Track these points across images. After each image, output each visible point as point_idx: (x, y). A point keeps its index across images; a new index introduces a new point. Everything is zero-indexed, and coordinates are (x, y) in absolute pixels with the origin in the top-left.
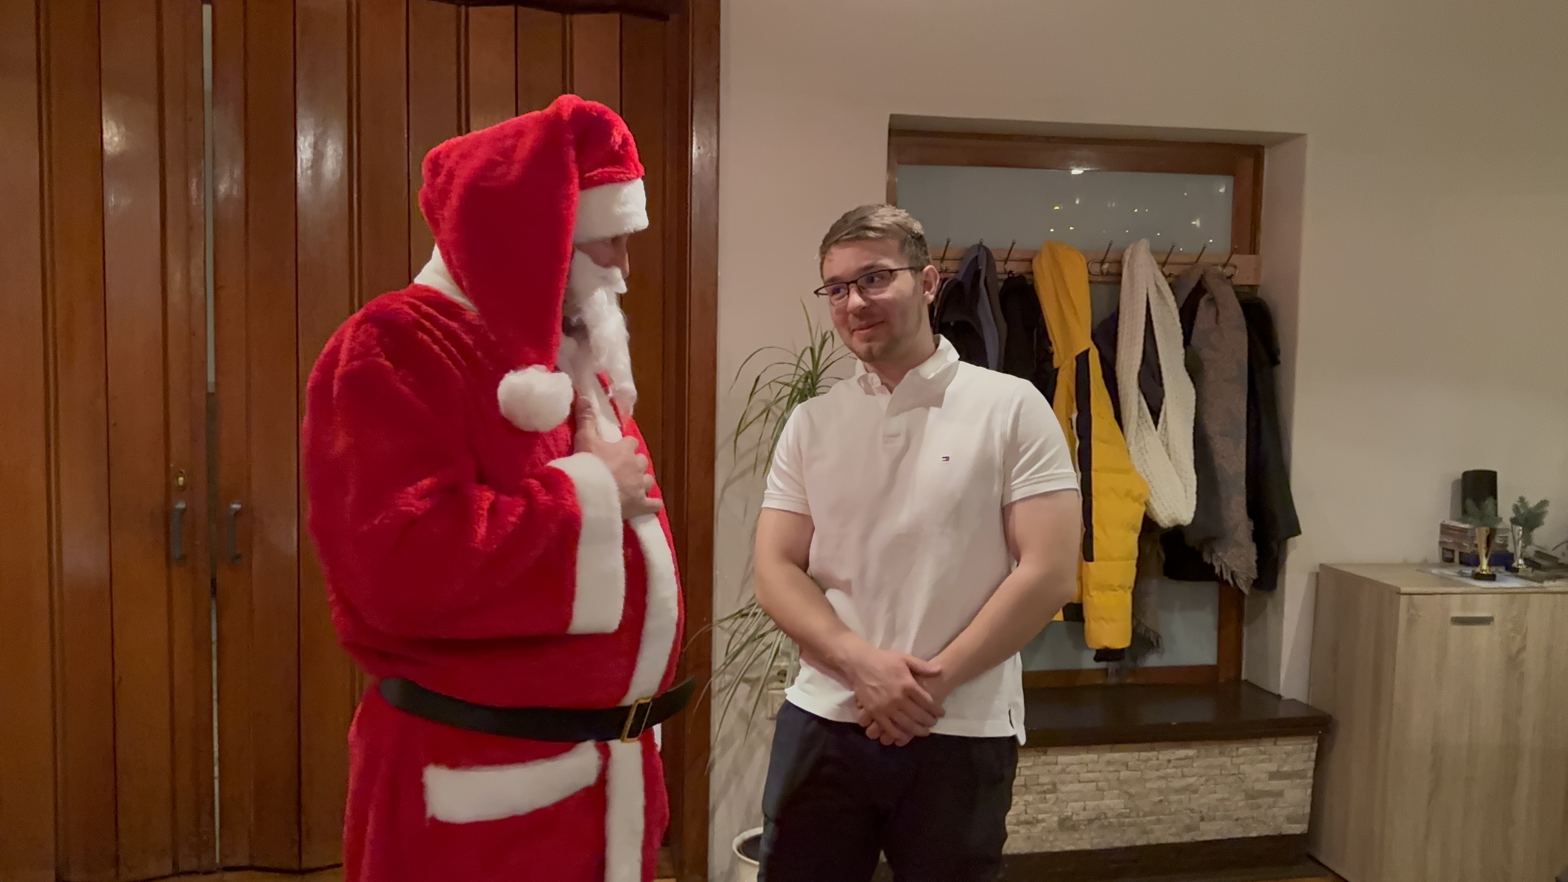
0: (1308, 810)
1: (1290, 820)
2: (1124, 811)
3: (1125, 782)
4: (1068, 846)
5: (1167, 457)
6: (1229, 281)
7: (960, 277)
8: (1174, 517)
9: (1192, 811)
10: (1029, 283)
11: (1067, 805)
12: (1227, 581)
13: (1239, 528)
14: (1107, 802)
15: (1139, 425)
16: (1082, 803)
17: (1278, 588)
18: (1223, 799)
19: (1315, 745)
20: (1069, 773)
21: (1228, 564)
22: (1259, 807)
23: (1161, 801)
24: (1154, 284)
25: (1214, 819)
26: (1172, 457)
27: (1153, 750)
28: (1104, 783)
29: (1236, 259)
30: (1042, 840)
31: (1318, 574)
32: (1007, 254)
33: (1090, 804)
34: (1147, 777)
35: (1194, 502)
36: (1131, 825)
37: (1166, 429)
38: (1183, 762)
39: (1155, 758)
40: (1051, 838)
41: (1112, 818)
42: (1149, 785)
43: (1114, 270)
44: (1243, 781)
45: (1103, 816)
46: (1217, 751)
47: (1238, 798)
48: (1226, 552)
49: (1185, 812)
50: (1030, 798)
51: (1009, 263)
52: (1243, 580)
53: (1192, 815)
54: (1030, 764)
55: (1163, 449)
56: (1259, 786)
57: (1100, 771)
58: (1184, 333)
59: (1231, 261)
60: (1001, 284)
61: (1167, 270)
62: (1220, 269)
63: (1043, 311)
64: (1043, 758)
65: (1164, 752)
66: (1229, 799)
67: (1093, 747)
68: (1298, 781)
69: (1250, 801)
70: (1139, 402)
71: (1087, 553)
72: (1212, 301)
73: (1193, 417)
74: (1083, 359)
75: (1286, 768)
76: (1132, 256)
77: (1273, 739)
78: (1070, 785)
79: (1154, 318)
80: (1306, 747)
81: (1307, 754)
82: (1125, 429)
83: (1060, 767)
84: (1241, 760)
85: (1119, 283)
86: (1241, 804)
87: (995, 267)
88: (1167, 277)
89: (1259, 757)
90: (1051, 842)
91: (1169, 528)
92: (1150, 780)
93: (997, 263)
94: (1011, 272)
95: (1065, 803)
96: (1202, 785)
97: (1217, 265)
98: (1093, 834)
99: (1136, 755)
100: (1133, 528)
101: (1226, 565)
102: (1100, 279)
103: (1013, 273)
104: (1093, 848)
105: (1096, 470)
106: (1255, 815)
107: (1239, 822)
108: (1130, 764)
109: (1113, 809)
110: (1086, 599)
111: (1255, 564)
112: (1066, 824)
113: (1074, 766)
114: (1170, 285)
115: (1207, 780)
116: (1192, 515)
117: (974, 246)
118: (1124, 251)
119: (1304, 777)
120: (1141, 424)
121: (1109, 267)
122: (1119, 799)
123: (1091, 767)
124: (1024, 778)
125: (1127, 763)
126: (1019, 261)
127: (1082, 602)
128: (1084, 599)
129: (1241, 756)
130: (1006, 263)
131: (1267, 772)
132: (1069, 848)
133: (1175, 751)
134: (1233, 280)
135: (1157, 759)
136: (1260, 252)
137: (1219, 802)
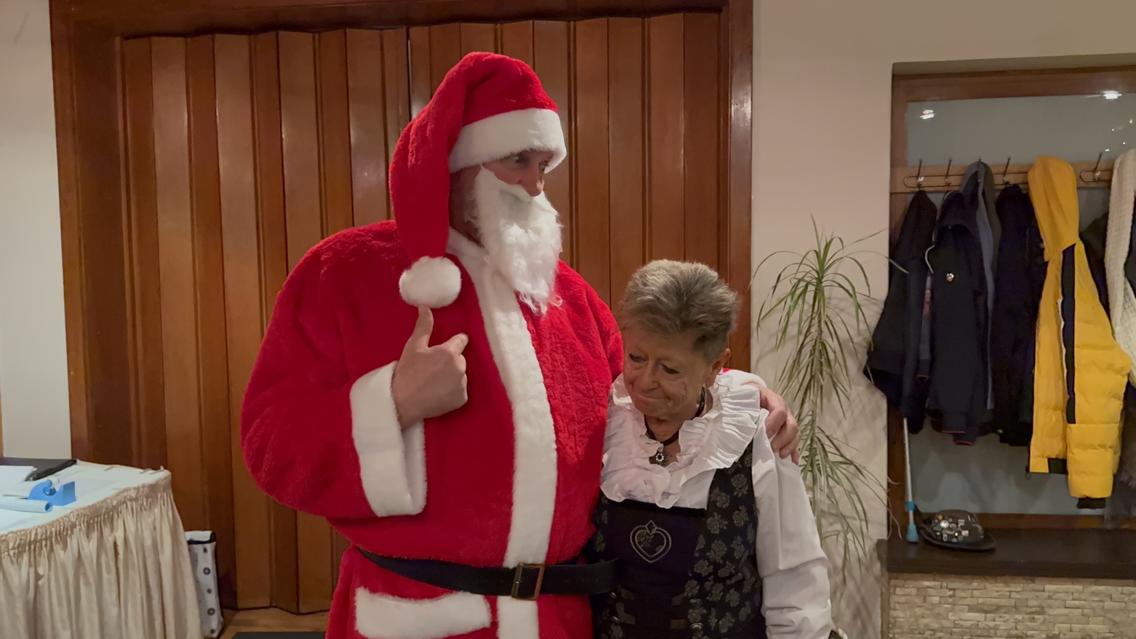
2: (1108, 634)
3: (1109, 611)
7: (961, 190)
10: (1024, 192)
11: (1054, 625)
14: (1092, 626)
15: (1125, 309)
16: (1068, 625)
20: (1056, 599)
27: (1135, 586)
28: (1091, 610)
32: (1004, 167)
33: (1076, 627)
34: (1130, 608)
43: (1106, 177)
45: (1088, 638)
50: (1019, 617)
51: (1006, 175)
54: (1019, 589)
57: (1085, 600)
60: (997, 194)
63: (1036, 215)
64: (1032, 585)
67: (1078, 579)
70: (1125, 289)
71: (1071, 417)
74: (1069, 253)
76: (1121, 164)
78: (1058, 609)
82: (1111, 313)
83: (1048, 594)
85: (1109, 187)
87: (993, 179)
93: (995, 177)
94: (1007, 183)
95: (1052, 624)
99: (1120, 589)
100: (1116, 396)
102: (1093, 185)
103: (1010, 183)
105: (1079, 347)
108: (1113, 596)
109: (1097, 633)
110: (1071, 455)
113: (1060, 595)
117: (974, 163)
118: (1114, 160)
120: (1126, 306)
121: (1099, 175)
122: (1105, 625)
123: (1076, 595)
124: (1014, 600)
125: (1111, 596)
126: (1015, 173)
127: (1066, 457)
128: (1068, 455)
130: (1003, 176)
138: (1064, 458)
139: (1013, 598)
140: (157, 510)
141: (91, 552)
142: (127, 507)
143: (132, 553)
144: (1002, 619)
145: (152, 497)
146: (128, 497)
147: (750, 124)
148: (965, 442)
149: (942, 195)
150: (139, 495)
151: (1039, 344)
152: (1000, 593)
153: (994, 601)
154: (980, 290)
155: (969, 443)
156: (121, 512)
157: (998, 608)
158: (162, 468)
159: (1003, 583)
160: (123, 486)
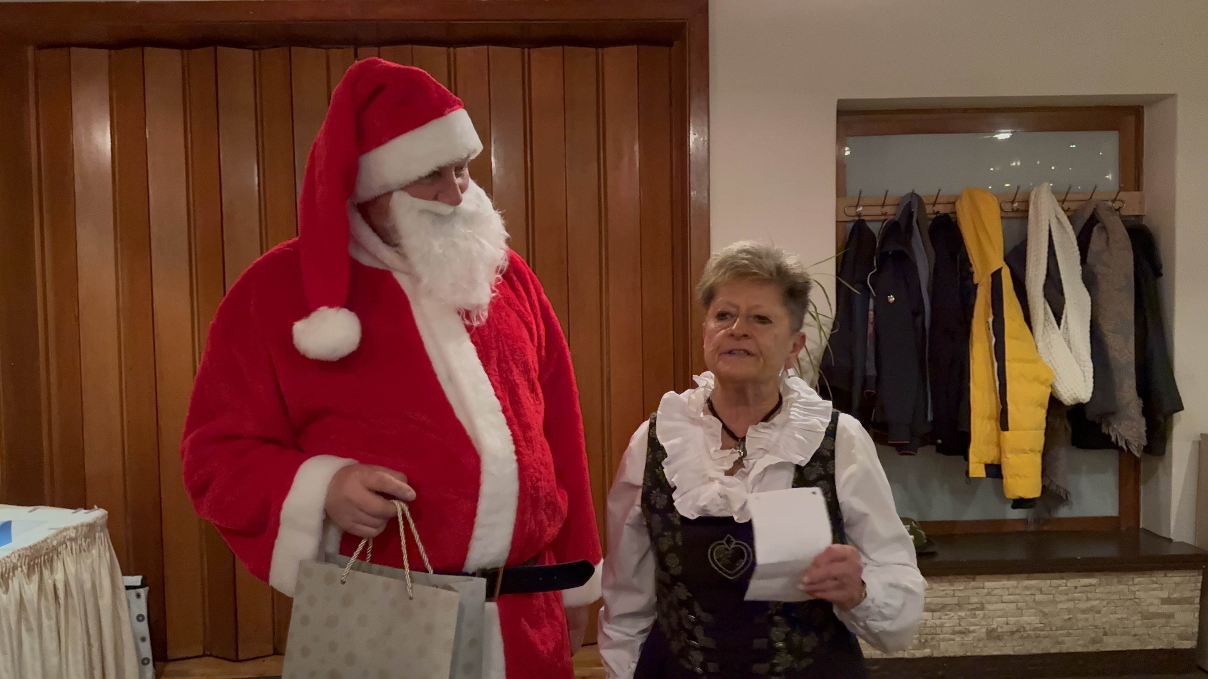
0: (1196, 630)
1: (1181, 637)
2: (1039, 625)
3: (1040, 603)
4: (995, 651)
5: (1069, 350)
6: (1118, 212)
7: (897, 218)
8: (1075, 396)
9: (1096, 627)
10: (953, 220)
11: (993, 620)
12: (1122, 448)
13: (1131, 405)
14: (1025, 618)
15: (1045, 326)
16: (1005, 619)
17: (1167, 453)
18: (1121, 619)
19: (1201, 578)
20: (994, 595)
21: (1122, 434)
23: (1070, 619)
24: (1054, 216)
25: (1116, 634)
26: (1072, 350)
27: (1062, 578)
28: (1023, 603)
29: (1123, 195)
30: (974, 647)
31: (1200, 442)
32: (935, 198)
33: (1012, 620)
34: (1057, 600)
35: (1092, 385)
36: (1045, 637)
37: (1067, 329)
38: (1087, 589)
39: (1064, 585)
40: (981, 645)
41: (1030, 631)
42: (1060, 606)
43: (1022, 208)
44: (1139, 605)
45: (1022, 630)
46: (1115, 580)
47: (1135, 618)
48: (1120, 424)
49: (1090, 627)
50: (963, 614)
51: (936, 206)
52: (1136, 447)
53: (1097, 630)
55: (1065, 345)
56: (1152, 609)
57: (1019, 595)
58: (1081, 254)
59: (1118, 197)
60: (930, 222)
61: (1066, 205)
62: (1110, 203)
63: (965, 241)
64: (973, 583)
65: (1071, 580)
66: (1127, 620)
67: (1012, 576)
68: (1186, 606)
69: (1146, 621)
70: (1045, 308)
71: (1004, 425)
72: (1104, 228)
73: (1089, 319)
74: (996, 276)
75: (1175, 596)
76: (1036, 196)
77: (1163, 572)
78: (996, 604)
79: (1056, 243)
80: (1192, 579)
81: (1193, 585)
82: (1034, 330)
83: (987, 590)
84: (1137, 588)
85: (1027, 217)
86: (1139, 623)
87: (925, 209)
88: (1066, 211)
89: (1151, 585)
90: (980, 648)
91: (1072, 405)
92: (1060, 602)
93: (927, 207)
94: (938, 212)
95: (991, 619)
96: (1104, 607)
97: (1107, 201)
98: (1015, 643)
99: (1048, 581)
100: (1041, 405)
101: (1120, 434)
102: (1011, 215)
103: (940, 213)
104: (1015, 654)
105: (1009, 361)
106: (1150, 633)
107: (1137, 638)
108: (1043, 589)
109: (1030, 624)
110: (1004, 460)
111: (1144, 434)
112: (992, 635)
113: (997, 590)
114: (1069, 217)
115: (1108, 603)
116: (1090, 395)
117: (909, 194)
118: (1030, 192)
119: (1192, 603)
120: (1046, 324)
121: (1018, 206)
122: (1035, 616)
123: (1011, 591)
124: (957, 598)
125: (1041, 588)
126: (944, 204)
127: (1001, 463)
128: (1002, 461)
129: (1136, 584)
130: (934, 206)
131: (1159, 598)
132: (995, 653)
133: (1081, 580)
134: (1121, 211)
135: (1066, 586)
136: (1144, 189)
137: (1119, 621)
138: (999, 463)
139: (956, 596)
140: (94, 551)
141: (32, 595)
142: (66, 547)
143: (72, 597)
144: (947, 617)
145: (90, 537)
146: (68, 537)
148: (909, 452)
149: (880, 224)
150: (78, 534)
151: (973, 359)
152: (946, 592)
153: (940, 600)
154: (918, 312)
155: (913, 453)
156: (60, 554)
157: (943, 607)
159: (947, 582)
160: (62, 526)
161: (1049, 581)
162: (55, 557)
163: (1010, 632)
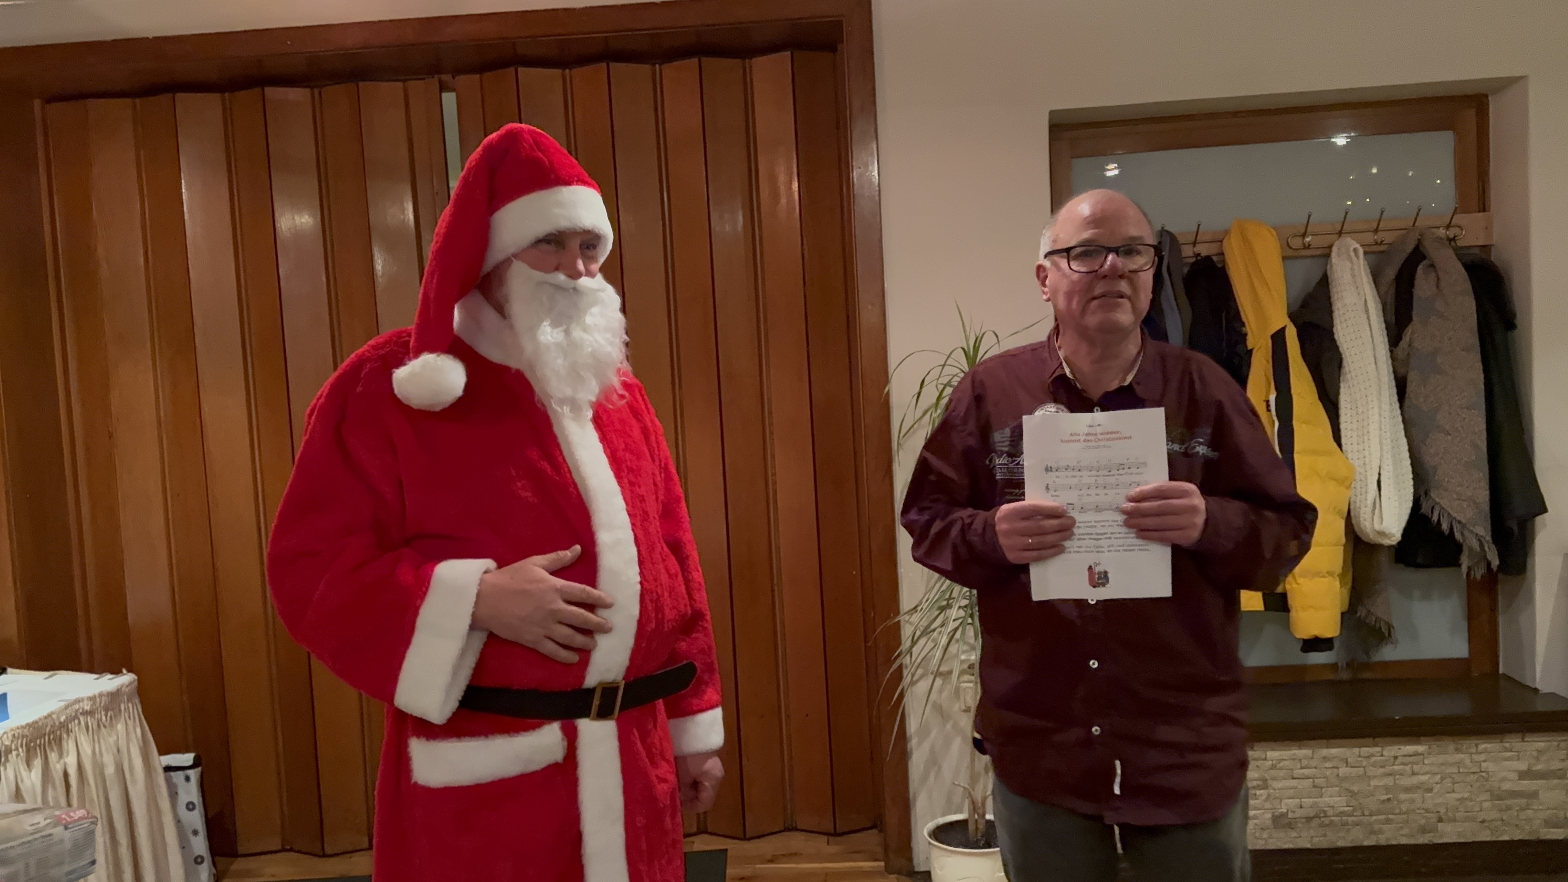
1: (1550, 824)
2: (1346, 809)
3: (1345, 779)
4: (1286, 843)
6: (1453, 244)
9: (1427, 811)
11: (1281, 802)
14: (1327, 799)
16: (1299, 800)
17: (1528, 573)
18: (1462, 800)
20: (1281, 769)
22: (1509, 808)
23: (1389, 799)
25: (1455, 820)
27: (1376, 745)
28: (1322, 779)
29: (1459, 219)
30: (1256, 838)
32: (1195, 234)
33: (1307, 801)
34: (1371, 774)
36: (1355, 824)
38: (1411, 759)
39: (1380, 754)
40: (1265, 836)
41: (1334, 816)
42: (1373, 783)
43: (1316, 243)
44: (1487, 780)
45: (1322, 815)
46: (1451, 747)
47: (1481, 798)
49: (1418, 811)
51: (1197, 245)
53: (1426, 814)
56: (1506, 786)
57: (1315, 768)
59: (1453, 222)
60: (1185, 271)
62: (1440, 231)
63: (1235, 293)
65: (1388, 748)
66: (1471, 800)
67: (1306, 742)
68: (1556, 781)
69: (1497, 802)
72: (1432, 266)
74: (1279, 339)
75: (1539, 767)
77: (1520, 735)
78: (1284, 781)
83: (1270, 762)
84: (1482, 757)
86: (1486, 805)
87: (1180, 251)
89: (1503, 754)
90: (1265, 840)
92: (1375, 777)
93: (1183, 247)
94: (1199, 255)
95: (1278, 800)
96: (1437, 783)
97: (1437, 228)
98: (1312, 833)
99: (1356, 750)
102: (1300, 253)
103: (1202, 255)
104: (1314, 847)
105: (1299, 453)
106: (1504, 818)
107: (1486, 824)
108: (1349, 760)
109: (1333, 807)
110: (1291, 587)
112: (1281, 822)
113: (1287, 763)
115: (1442, 779)
121: (1311, 240)
122: (1340, 796)
123: (1304, 762)
125: (1347, 759)
126: (1207, 242)
127: (1285, 590)
128: (1287, 588)
129: (1481, 753)
130: (1194, 246)
131: (1515, 771)
132: (1286, 846)
133: (1403, 747)
134: (1457, 242)
135: (1382, 755)
136: (1492, 210)
137: (1458, 803)
140: (119, 727)
141: (33, 786)
142: (79, 723)
143: (88, 785)
145: (112, 710)
146: (81, 711)
147: (877, 193)
150: (95, 707)
156: (72, 731)
158: (124, 671)
160: (73, 697)
161: (1358, 749)
162: (65, 736)
163: (1306, 818)
